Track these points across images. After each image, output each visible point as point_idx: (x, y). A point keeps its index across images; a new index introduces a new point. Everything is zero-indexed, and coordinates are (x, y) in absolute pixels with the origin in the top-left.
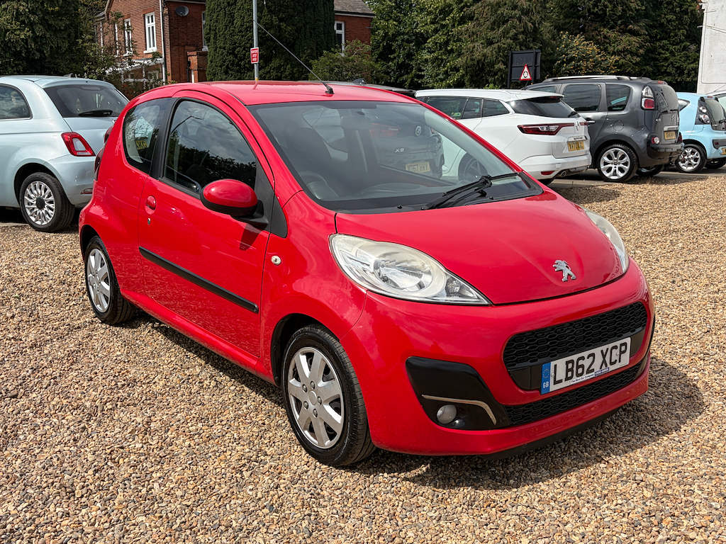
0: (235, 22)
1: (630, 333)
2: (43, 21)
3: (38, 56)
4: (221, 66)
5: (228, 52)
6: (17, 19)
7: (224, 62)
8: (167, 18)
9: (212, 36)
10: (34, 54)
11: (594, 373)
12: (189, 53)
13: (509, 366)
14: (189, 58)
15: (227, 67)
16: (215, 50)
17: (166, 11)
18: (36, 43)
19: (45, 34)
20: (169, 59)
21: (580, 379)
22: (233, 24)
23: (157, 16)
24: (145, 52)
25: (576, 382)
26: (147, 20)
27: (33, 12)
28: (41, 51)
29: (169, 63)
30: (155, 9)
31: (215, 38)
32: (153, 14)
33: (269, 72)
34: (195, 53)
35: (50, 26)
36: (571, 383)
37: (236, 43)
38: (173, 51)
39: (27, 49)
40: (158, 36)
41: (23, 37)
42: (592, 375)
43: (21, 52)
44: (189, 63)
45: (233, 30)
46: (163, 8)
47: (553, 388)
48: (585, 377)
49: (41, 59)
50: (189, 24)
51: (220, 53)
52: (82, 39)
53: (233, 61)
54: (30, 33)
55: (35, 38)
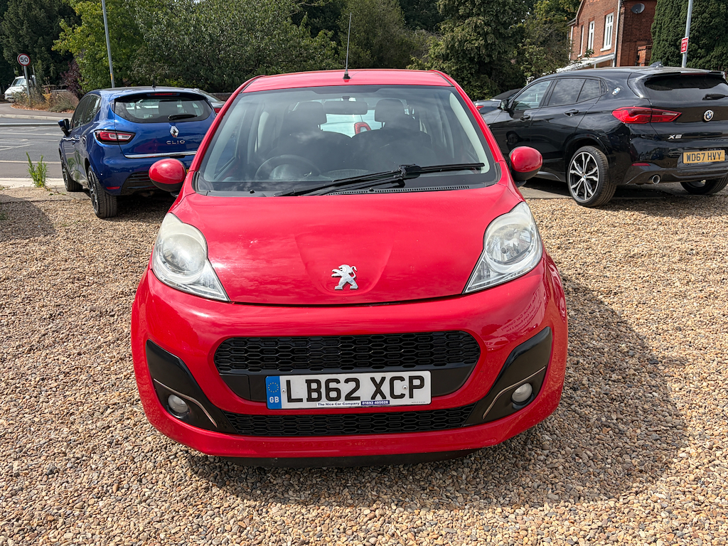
0: (681, 14)
1: (432, 367)
2: (496, 31)
3: (487, 60)
4: (661, 58)
5: (670, 44)
6: (475, 31)
7: (665, 54)
8: (622, 17)
9: (658, 30)
10: (485, 58)
11: (359, 402)
12: (640, 48)
13: (221, 369)
14: (639, 52)
15: (668, 59)
16: (659, 43)
17: (623, 9)
18: (487, 49)
19: (495, 42)
20: (619, 55)
21: (333, 405)
22: (678, 16)
23: (615, 15)
24: (602, 50)
25: (325, 406)
26: (607, 20)
27: (487, 24)
28: (490, 56)
29: (619, 59)
30: (614, 10)
31: (660, 32)
32: (612, 14)
33: (710, 61)
34: (644, 47)
35: (501, 34)
36: (318, 406)
37: (678, 35)
38: (624, 48)
39: (480, 55)
40: (614, 34)
41: (476, 45)
42: (356, 404)
43: (474, 57)
44: (638, 57)
45: (678, 22)
46: (621, 8)
47: (286, 405)
48: (342, 404)
49: (490, 63)
50: (643, 20)
51: (662, 45)
52: (522, 43)
53: (674, 52)
54: (483, 42)
55: (486, 46)
